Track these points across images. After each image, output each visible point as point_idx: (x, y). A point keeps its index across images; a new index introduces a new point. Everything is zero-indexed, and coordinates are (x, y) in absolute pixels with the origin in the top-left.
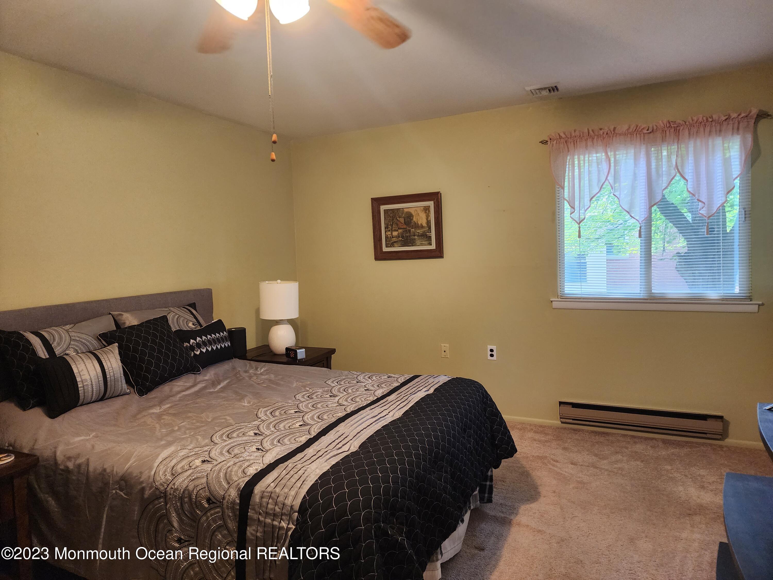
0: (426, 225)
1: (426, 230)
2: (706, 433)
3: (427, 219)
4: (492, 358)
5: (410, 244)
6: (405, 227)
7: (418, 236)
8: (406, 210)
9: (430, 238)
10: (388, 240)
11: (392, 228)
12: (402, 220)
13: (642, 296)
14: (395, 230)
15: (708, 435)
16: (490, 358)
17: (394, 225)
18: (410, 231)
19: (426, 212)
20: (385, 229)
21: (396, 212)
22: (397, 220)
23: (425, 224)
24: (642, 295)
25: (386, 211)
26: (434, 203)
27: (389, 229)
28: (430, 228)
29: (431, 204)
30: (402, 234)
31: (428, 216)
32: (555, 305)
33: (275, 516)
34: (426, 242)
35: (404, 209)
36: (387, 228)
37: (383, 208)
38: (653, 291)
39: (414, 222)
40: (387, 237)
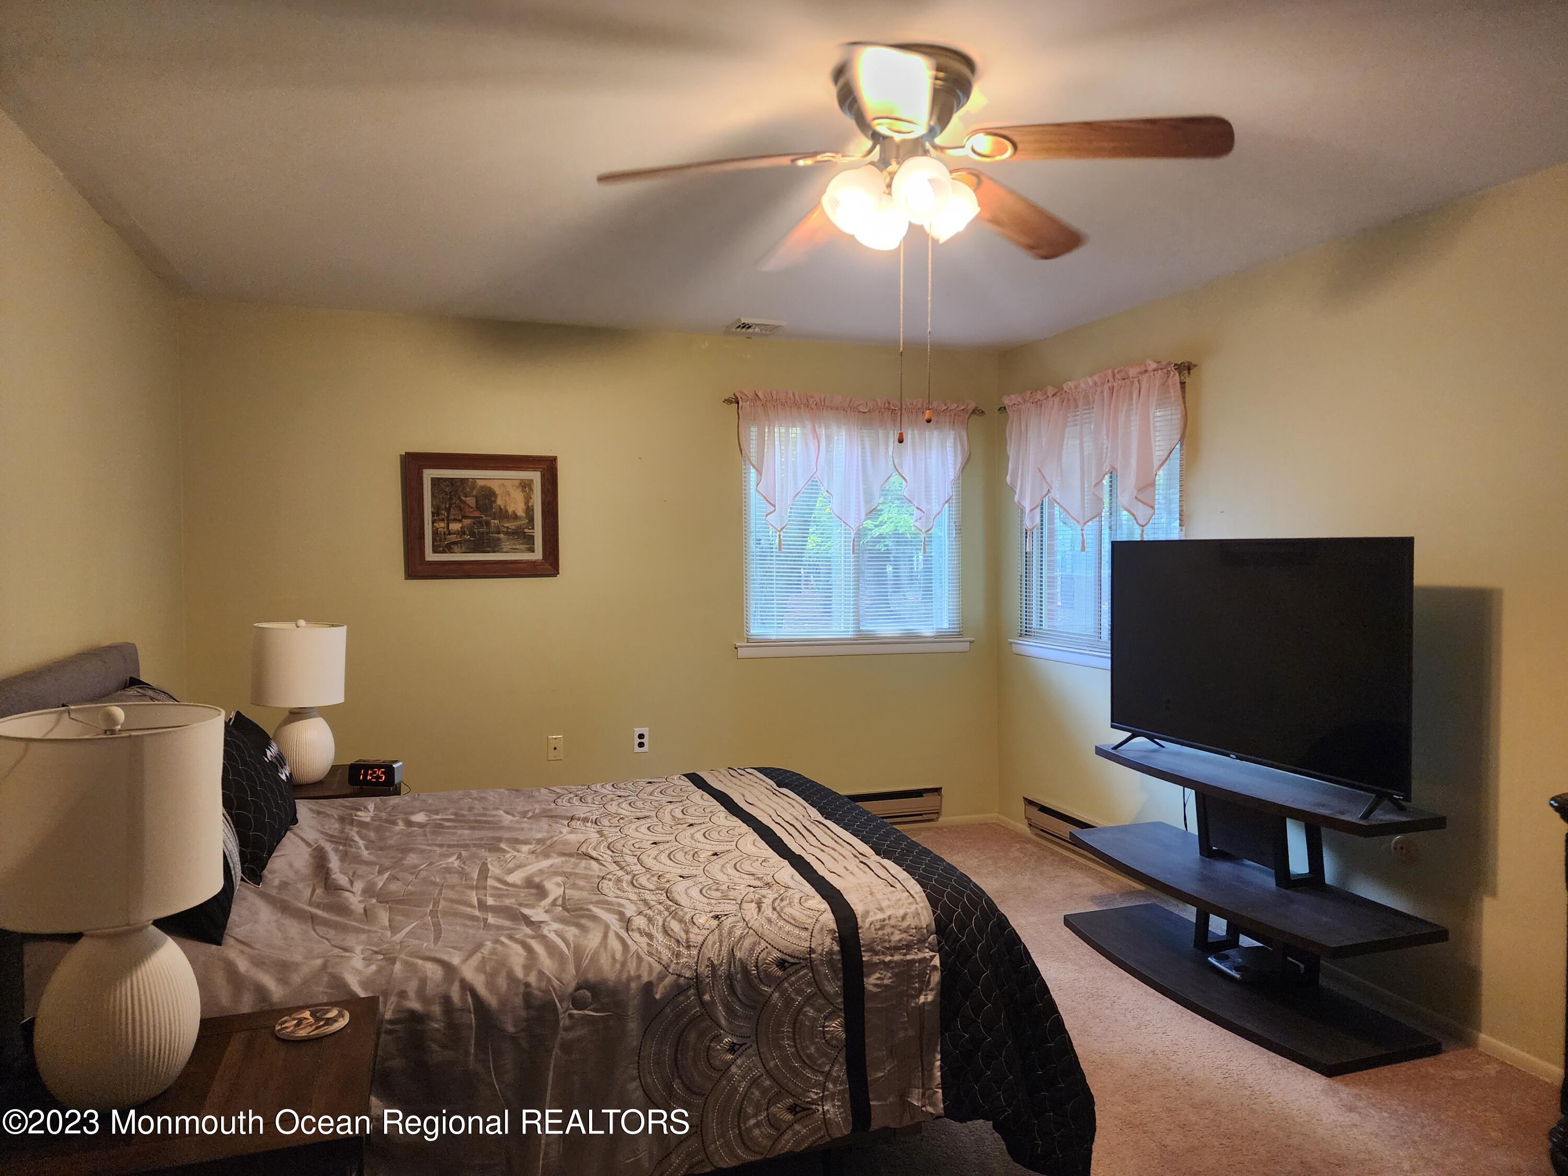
0: (524, 515)
1: (524, 524)
2: (921, 815)
3: (527, 503)
4: (641, 750)
5: (489, 549)
6: (477, 514)
7: (507, 533)
8: (480, 483)
9: (531, 539)
10: (438, 538)
11: (448, 514)
12: (471, 501)
13: (850, 635)
14: (455, 520)
15: (924, 816)
16: (638, 749)
17: (452, 510)
18: (488, 524)
19: (524, 491)
20: (433, 516)
21: (459, 484)
22: (461, 500)
23: (521, 513)
24: (850, 633)
25: (435, 482)
26: (543, 476)
27: (442, 517)
28: (531, 520)
29: (535, 477)
30: (471, 528)
31: (528, 499)
32: (742, 652)
33: (909, 947)
34: (523, 547)
35: (478, 481)
36: (438, 515)
37: (429, 474)
38: (861, 628)
39: (498, 507)
40: (435, 533)
